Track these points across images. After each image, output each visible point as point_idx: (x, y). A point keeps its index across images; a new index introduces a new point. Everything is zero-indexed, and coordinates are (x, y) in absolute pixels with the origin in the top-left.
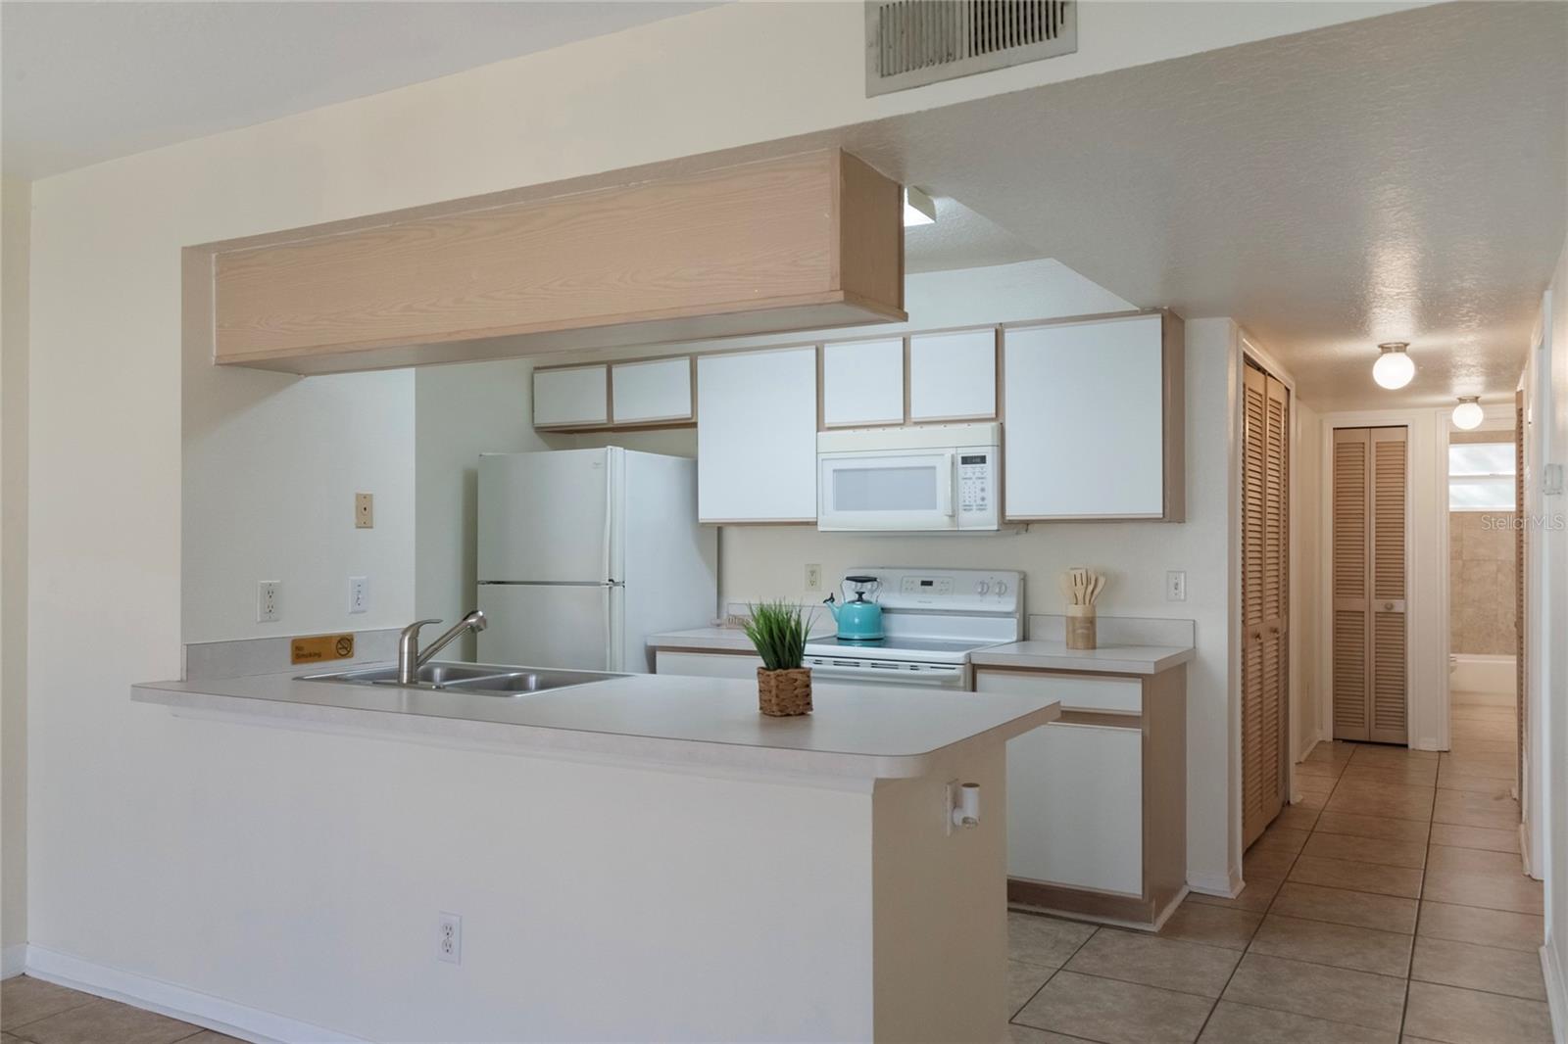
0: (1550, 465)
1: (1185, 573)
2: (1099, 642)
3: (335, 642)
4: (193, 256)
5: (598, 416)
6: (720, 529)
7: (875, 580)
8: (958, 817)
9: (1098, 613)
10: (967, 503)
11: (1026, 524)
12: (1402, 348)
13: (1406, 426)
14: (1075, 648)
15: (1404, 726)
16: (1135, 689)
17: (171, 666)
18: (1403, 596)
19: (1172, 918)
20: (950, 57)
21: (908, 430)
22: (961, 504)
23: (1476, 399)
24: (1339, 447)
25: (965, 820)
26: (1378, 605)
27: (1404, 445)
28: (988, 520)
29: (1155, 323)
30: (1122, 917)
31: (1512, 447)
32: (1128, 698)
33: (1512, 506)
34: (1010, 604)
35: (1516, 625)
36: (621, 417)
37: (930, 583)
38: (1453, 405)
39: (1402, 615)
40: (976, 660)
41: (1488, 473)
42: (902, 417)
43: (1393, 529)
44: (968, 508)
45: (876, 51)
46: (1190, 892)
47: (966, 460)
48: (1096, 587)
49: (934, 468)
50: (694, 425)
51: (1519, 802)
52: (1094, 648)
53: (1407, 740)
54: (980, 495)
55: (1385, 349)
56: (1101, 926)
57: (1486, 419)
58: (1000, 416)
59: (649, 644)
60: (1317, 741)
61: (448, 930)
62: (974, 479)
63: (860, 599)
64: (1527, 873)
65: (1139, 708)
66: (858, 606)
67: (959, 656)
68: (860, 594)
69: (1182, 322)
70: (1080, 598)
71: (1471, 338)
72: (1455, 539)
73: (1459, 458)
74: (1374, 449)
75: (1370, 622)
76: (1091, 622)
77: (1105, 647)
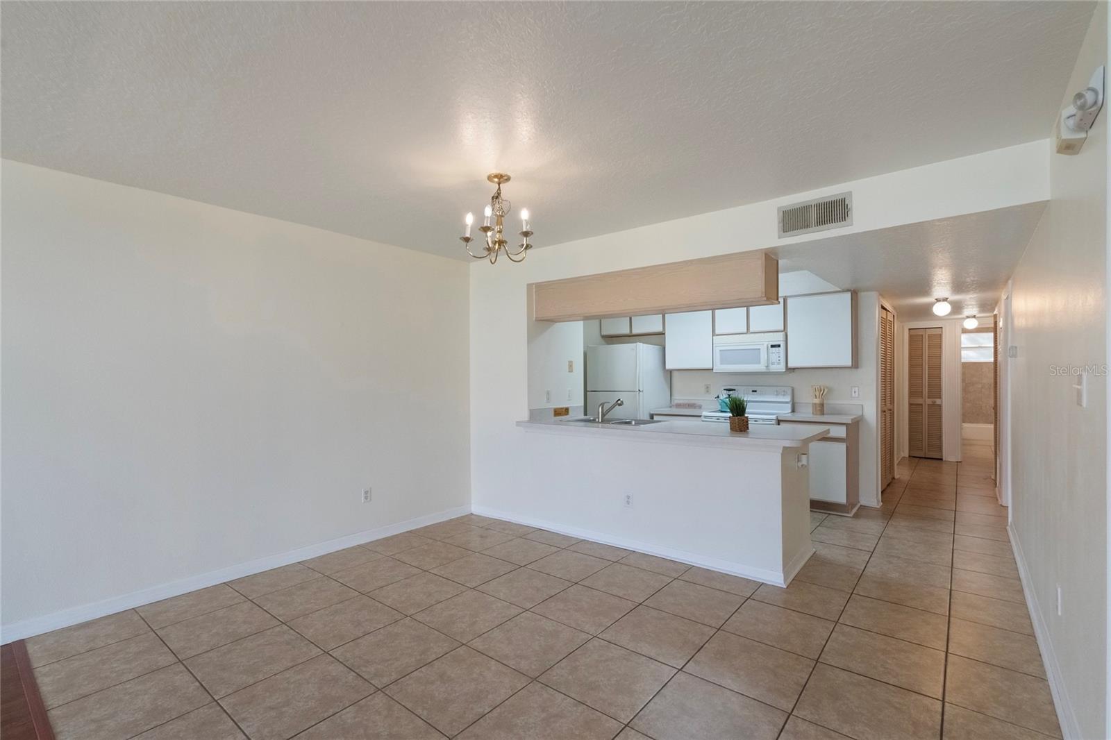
0: (1012, 347)
1: (858, 387)
2: (825, 412)
3: (564, 410)
4: (529, 286)
5: (626, 331)
6: (671, 371)
7: (734, 390)
8: (800, 464)
9: (825, 402)
10: (773, 362)
11: (794, 369)
12: (945, 300)
13: (941, 328)
14: (816, 414)
15: (941, 451)
16: (844, 428)
17: (525, 416)
18: (940, 397)
19: (856, 513)
20: (808, 226)
21: (748, 335)
22: (771, 362)
23: (974, 317)
24: (911, 337)
25: (802, 466)
26: (929, 401)
27: (941, 336)
28: (782, 368)
29: (848, 296)
30: (837, 511)
31: (992, 335)
32: (841, 432)
33: (992, 360)
34: (788, 399)
35: (994, 409)
36: (635, 331)
37: (756, 391)
38: (964, 319)
39: (940, 406)
40: (780, 419)
41: (977, 346)
42: (746, 330)
43: (936, 370)
44: (773, 364)
45: (781, 225)
46: (861, 506)
47: (772, 346)
48: (823, 392)
49: (759, 349)
50: (664, 334)
51: (995, 480)
52: (823, 414)
53: (942, 456)
54: (777, 359)
55: (938, 300)
56: (830, 514)
57: (979, 324)
58: (786, 329)
60: (901, 457)
61: (628, 497)
62: (775, 353)
64: (1000, 503)
65: (845, 435)
67: (774, 417)
68: (729, 395)
69: (857, 294)
70: (818, 397)
71: (975, 295)
72: (964, 374)
73: (965, 340)
74: (927, 337)
75: (925, 409)
76: (822, 405)
77: (828, 414)
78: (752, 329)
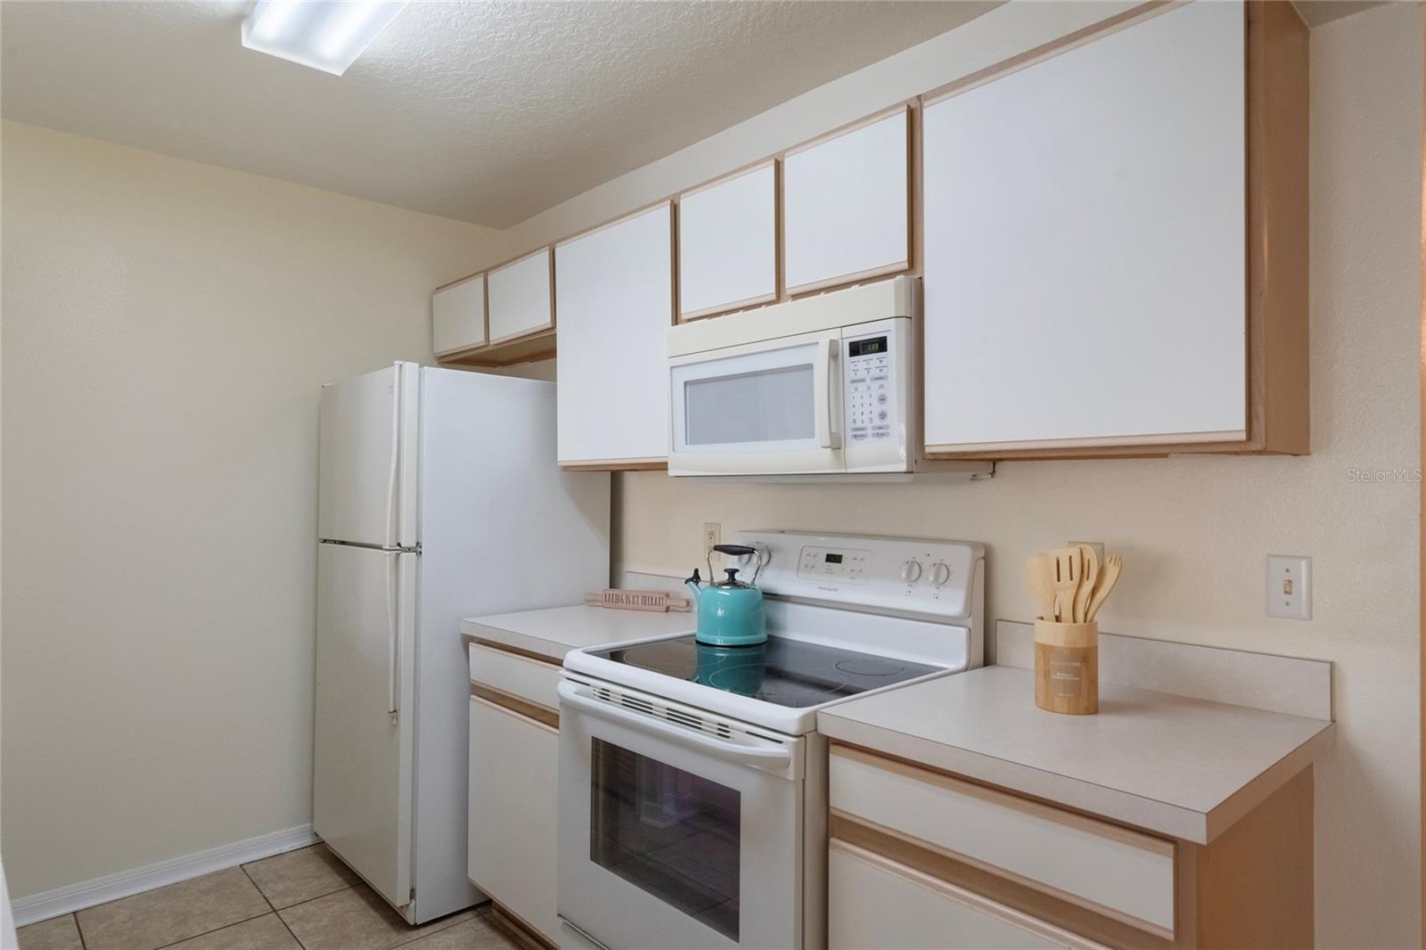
1: (1310, 559)
5: (477, 339)
6: (615, 475)
7: (757, 551)
10: (859, 425)
11: (988, 462)
14: (1049, 708)
22: (850, 425)
28: (890, 453)
34: (952, 602)
36: (495, 335)
37: (838, 559)
42: (774, 289)
44: (859, 434)
47: (857, 349)
49: (802, 368)
54: (878, 408)
58: (917, 264)
59: (463, 632)
62: (868, 379)
63: (732, 582)
66: (725, 592)
68: (732, 573)
70: (1067, 607)
78: (792, 282)
